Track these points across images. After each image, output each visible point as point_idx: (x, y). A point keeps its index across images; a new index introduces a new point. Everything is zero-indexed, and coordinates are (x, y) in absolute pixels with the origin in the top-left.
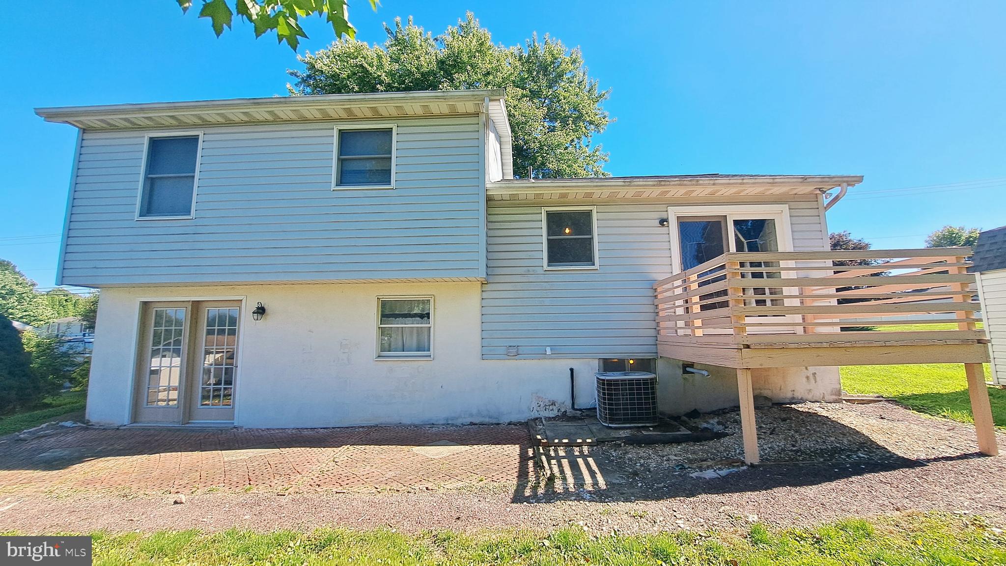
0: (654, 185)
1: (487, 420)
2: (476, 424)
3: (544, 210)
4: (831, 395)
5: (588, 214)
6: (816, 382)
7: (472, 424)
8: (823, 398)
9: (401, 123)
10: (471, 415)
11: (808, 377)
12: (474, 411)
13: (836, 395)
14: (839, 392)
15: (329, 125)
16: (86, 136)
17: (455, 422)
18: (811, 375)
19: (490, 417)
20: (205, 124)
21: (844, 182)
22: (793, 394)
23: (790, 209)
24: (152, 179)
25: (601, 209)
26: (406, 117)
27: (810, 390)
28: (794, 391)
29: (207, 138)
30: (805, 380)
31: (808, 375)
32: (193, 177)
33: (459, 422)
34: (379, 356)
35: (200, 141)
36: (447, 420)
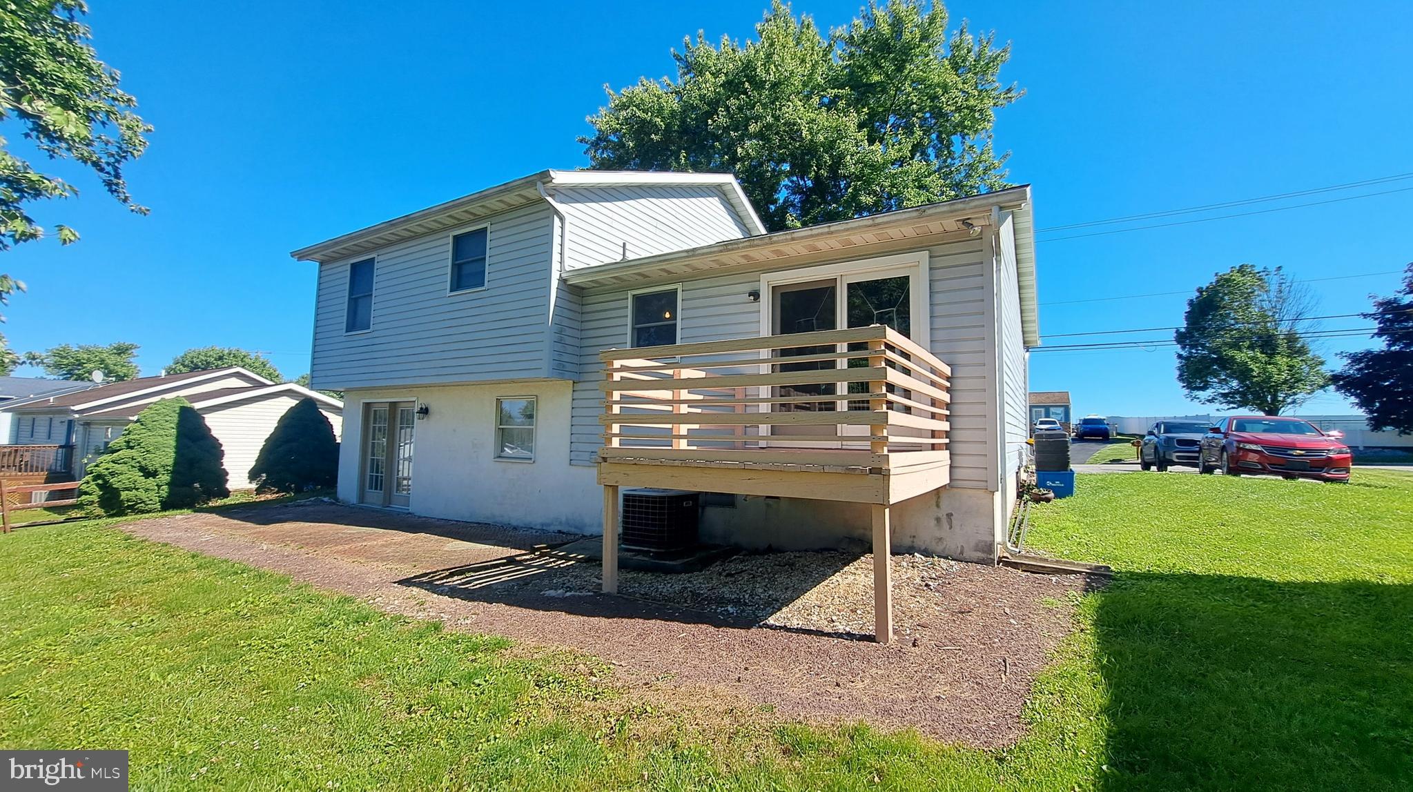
1: (573, 530)
2: (563, 533)
3: (630, 294)
4: (976, 550)
5: (674, 293)
6: (951, 528)
7: (560, 532)
8: (962, 553)
9: (495, 220)
10: (560, 523)
11: (938, 520)
12: (564, 519)
13: (984, 552)
14: (990, 548)
15: (445, 234)
16: (323, 268)
17: (548, 529)
18: (945, 516)
19: (576, 527)
20: (378, 247)
21: (992, 204)
22: (913, 542)
23: (930, 257)
24: (355, 298)
25: (688, 285)
26: (496, 213)
27: (940, 539)
28: (914, 537)
29: (381, 258)
30: (933, 522)
31: (940, 515)
32: (371, 295)
33: (552, 528)
34: (500, 457)
35: (376, 261)
36: (542, 525)
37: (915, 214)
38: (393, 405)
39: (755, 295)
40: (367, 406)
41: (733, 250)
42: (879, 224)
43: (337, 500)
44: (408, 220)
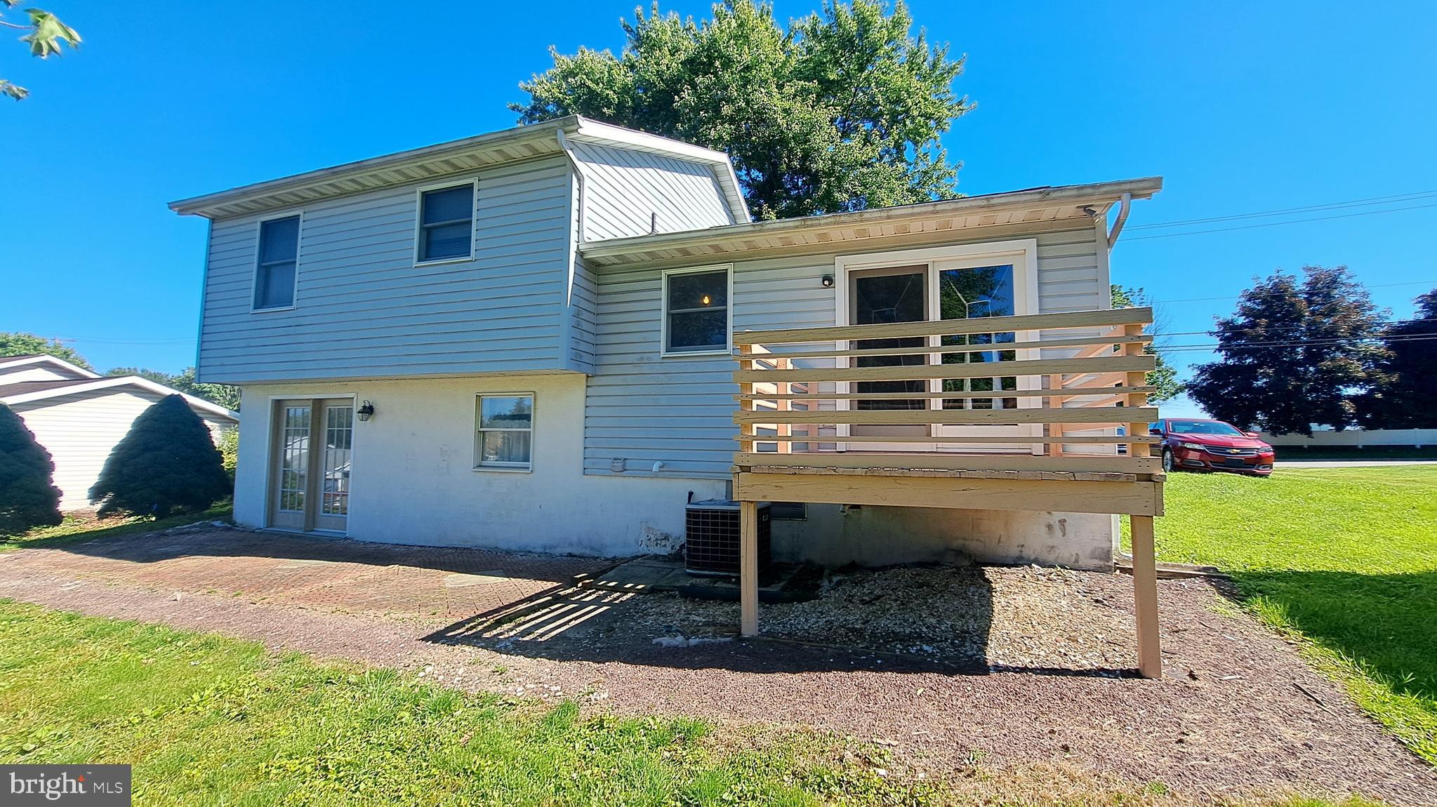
0: (797, 227)
1: (588, 552)
2: (576, 556)
3: (664, 274)
4: (1092, 558)
5: (723, 275)
6: (1064, 535)
7: (570, 555)
8: (1077, 561)
9: (483, 175)
10: (571, 545)
11: (1050, 527)
12: (575, 539)
13: (1101, 559)
14: (1107, 555)
15: (410, 189)
16: (216, 226)
17: (553, 551)
18: (1057, 522)
19: (592, 548)
20: (305, 202)
21: (1124, 191)
22: (1021, 551)
23: (1038, 246)
24: (265, 267)
25: (742, 266)
26: (487, 167)
27: (1053, 547)
28: (1023, 546)
29: (308, 216)
30: (1044, 529)
31: (1052, 522)
32: (295, 262)
33: (558, 551)
34: (480, 466)
35: (301, 221)
36: (545, 547)
37: (1038, 197)
38: (318, 404)
39: (829, 280)
40: (278, 404)
41: (812, 226)
42: (993, 205)
43: (234, 524)
44: (360, 168)
